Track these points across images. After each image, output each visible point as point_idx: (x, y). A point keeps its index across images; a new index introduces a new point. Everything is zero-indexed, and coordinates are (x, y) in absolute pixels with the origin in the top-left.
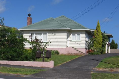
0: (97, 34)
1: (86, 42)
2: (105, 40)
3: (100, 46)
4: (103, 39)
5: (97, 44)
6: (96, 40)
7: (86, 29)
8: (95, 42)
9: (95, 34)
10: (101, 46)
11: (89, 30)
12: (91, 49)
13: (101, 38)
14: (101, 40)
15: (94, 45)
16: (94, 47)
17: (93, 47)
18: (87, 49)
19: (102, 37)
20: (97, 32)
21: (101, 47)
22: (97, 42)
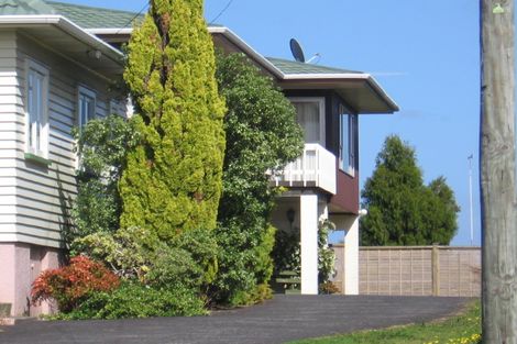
0: (164, 71)
1: (35, 163)
2: (253, 145)
3: (194, 217)
4: (231, 136)
5: (157, 191)
6: (154, 139)
7: (28, 9)
8: (138, 167)
9: (144, 69)
10: (208, 210)
11: (54, 18)
12: (88, 248)
13: (206, 119)
14: (213, 144)
15: (132, 204)
16: (131, 226)
17: (114, 226)
18: (38, 251)
19: (220, 107)
20: (155, 50)
21: (213, 223)
22: (156, 168)
